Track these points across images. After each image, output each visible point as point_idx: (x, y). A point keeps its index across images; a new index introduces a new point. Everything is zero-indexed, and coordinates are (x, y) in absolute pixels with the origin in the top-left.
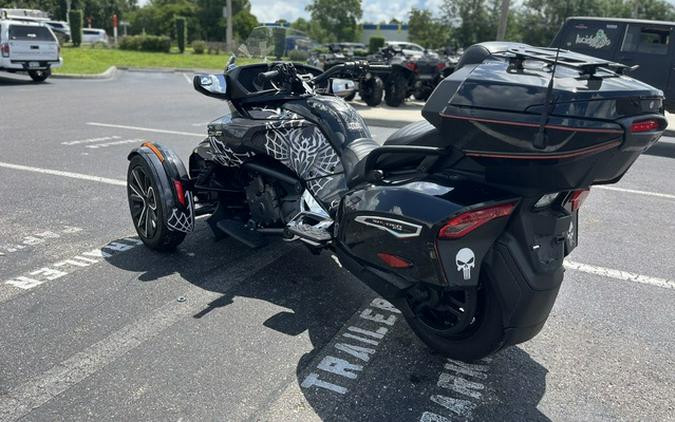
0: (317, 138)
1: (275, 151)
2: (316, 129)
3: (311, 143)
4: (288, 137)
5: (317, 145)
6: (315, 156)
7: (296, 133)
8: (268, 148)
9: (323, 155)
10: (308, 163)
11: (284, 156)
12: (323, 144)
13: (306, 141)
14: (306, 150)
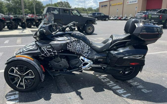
0: (82, 43)
1: (70, 49)
2: (81, 41)
3: (80, 44)
4: (73, 44)
5: (82, 44)
6: (82, 47)
7: (75, 43)
8: (68, 48)
9: (85, 47)
10: (81, 49)
11: (73, 49)
12: (84, 44)
13: (78, 44)
14: (79, 46)
